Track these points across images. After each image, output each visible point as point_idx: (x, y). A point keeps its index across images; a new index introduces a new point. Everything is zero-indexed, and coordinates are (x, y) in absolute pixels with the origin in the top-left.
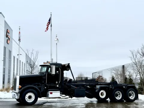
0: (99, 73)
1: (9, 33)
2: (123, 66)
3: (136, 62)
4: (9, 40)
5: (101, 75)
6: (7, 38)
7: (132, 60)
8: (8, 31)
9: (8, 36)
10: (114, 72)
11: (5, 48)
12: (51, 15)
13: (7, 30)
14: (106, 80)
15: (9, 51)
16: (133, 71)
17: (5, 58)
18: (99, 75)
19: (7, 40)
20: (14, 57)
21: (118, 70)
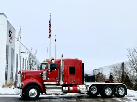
0: (99, 70)
1: (12, 33)
2: (123, 64)
3: (132, 60)
4: (12, 39)
5: (101, 72)
6: (10, 37)
7: (129, 58)
8: (11, 31)
9: (11, 36)
10: (113, 69)
11: (7, 47)
12: (50, 16)
13: (10, 29)
14: (105, 77)
15: (12, 49)
16: (130, 68)
17: (7, 56)
18: (99, 72)
19: (10, 39)
20: (17, 55)
21: (117, 67)
